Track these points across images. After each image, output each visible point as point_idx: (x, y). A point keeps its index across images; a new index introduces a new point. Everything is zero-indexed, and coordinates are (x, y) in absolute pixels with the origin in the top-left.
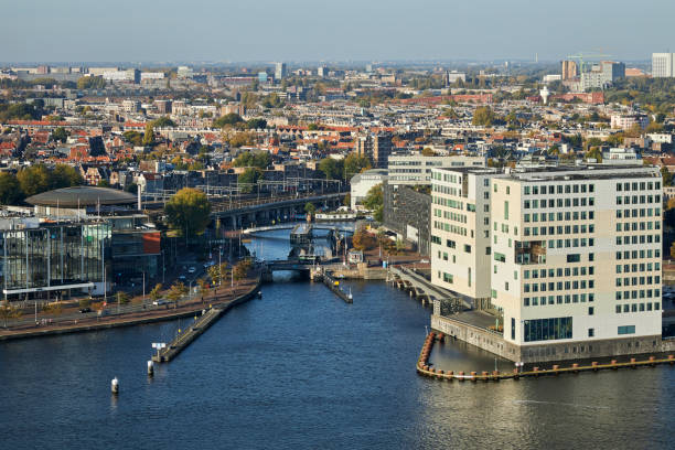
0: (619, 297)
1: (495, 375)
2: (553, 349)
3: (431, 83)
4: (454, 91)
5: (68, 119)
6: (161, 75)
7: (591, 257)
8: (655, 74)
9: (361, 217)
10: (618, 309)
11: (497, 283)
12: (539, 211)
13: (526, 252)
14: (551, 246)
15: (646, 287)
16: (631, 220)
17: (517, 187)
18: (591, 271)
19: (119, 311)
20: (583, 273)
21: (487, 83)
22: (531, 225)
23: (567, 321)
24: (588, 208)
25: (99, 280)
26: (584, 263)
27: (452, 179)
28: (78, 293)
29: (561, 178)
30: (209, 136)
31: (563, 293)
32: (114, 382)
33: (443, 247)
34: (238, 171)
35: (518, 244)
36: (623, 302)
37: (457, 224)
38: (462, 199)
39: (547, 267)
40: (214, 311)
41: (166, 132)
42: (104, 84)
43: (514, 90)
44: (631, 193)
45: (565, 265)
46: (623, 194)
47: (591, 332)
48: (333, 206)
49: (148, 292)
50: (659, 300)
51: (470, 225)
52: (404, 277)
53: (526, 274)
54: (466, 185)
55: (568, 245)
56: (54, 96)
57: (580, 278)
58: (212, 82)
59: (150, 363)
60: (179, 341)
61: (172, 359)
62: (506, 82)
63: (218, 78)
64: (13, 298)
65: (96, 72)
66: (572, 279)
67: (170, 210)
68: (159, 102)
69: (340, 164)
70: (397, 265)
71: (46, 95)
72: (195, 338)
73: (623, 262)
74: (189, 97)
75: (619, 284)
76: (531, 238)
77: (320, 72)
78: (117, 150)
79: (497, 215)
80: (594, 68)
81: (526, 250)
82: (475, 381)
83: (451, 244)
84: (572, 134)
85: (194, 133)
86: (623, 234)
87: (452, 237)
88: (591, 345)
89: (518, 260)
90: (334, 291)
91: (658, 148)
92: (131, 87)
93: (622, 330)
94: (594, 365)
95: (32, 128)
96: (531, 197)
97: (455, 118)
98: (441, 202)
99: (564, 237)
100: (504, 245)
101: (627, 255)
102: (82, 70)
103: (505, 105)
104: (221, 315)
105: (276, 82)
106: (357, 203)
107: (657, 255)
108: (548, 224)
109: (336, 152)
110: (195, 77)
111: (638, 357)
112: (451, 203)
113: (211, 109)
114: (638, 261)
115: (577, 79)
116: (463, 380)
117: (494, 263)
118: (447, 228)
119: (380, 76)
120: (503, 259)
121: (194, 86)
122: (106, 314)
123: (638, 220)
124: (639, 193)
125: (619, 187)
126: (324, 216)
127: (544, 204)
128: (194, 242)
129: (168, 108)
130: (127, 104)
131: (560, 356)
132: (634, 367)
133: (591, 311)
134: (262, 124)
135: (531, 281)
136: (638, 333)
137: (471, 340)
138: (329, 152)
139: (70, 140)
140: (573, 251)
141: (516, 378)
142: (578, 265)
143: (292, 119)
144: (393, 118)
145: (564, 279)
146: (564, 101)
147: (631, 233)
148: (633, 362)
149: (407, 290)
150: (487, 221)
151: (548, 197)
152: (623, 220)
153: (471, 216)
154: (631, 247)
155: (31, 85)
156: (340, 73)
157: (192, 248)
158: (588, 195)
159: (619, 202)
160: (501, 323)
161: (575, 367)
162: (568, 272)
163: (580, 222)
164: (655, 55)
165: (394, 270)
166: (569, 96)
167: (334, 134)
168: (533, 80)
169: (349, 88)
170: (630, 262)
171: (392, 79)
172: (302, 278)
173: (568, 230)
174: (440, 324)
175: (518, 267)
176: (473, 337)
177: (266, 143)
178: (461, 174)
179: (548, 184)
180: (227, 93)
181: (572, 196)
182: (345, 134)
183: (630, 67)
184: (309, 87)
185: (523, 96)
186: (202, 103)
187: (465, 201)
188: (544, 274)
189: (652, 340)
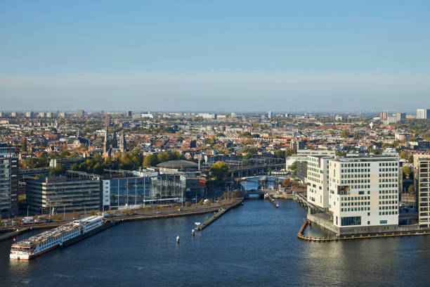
0: (380, 209)
1: (328, 239)
2: (353, 229)
3: (328, 120)
4: (336, 124)
5: (186, 133)
6: (224, 116)
7: (369, 193)
8: (418, 117)
9: (289, 173)
10: (380, 214)
11: (331, 202)
12: (347, 173)
13: (342, 190)
14: (352, 188)
15: (392, 205)
16: (385, 178)
17: (338, 164)
18: (369, 198)
19: (186, 209)
20: (366, 198)
21: (350, 120)
22: (344, 179)
23: (359, 218)
24: (367, 173)
25: (180, 197)
26: (366, 195)
27: (315, 160)
28: (172, 202)
29: (357, 161)
30: (236, 141)
31: (357, 206)
32: (178, 238)
33: (312, 187)
34: (243, 154)
35: (339, 187)
36: (382, 211)
37: (317, 178)
38: (318, 168)
39: (350, 196)
40: (223, 210)
41: (221, 139)
42: (203, 119)
43: (360, 123)
44: (385, 167)
45: (358, 195)
46: (382, 167)
47: (369, 223)
48: (279, 169)
49: (198, 202)
50: (397, 210)
51: (321, 178)
52: (300, 198)
53: (342, 199)
54: (320, 163)
55: (359, 187)
56: (183, 124)
57: (364, 201)
58: (244, 119)
59: (193, 231)
60: (206, 222)
61: (203, 229)
62: (358, 120)
63: (246, 118)
64: (147, 203)
65: (200, 115)
66: (361, 201)
67: (212, 170)
68: (221, 127)
69: (284, 152)
70: (298, 193)
71: (180, 124)
72: (213, 221)
73: (382, 195)
74: (234, 125)
75: (380, 203)
76: (344, 184)
77: (286, 116)
78: (200, 146)
79: (331, 175)
80: (394, 115)
81: (343, 189)
82: (320, 241)
83: (314, 186)
84: (379, 141)
85: (231, 139)
86: (382, 183)
87: (315, 183)
88: (369, 227)
89: (339, 193)
90: (272, 203)
91: (412, 147)
92: (213, 121)
93: (381, 222)
94: (369, 236)
95: (171, 136)
96: (344, 168)
97: (333, 134)
98: (311, 169)
99: (358, 184)
100: (333, 187)
101: (383, 192)
102: (196, 114)
103: (355, 130)
104: (226, 212)
105: (268, 119)
106: (289, 168)
107: (396, 192)
108: (351, 179)
109: (283, 147)
110: (238, 117)
111: (388, 233)
112: (315, 170)
113: (241, 130)
114: (388, 194)
115: (386, 119)
116: (315, 241)
117: (330, 194)
118: (313, 179)
119: (309, 118)
120: (333, 193)
121: (237, 120)
122: (181, 210)
123: (388, 178)
124: (389, 167)
125: (380, 165)
126: (275, 173)
127: (349, 171)
128: (221, 182)
129: (224, 129)
130: (209, 128)
131: (356, 232)
132: (386, 237)
133: (369, 214)
134: (258, 136)
135: (344, 202)
136: (388, 223)
137: (321, 225)
138: (281, 147)
139: (184, 142)
140: (361, 190)
141: (337, 240)
142: (363, 196)
143: (270, 134)
144: (309, 134)
145: (357, 201)
146: (378, 128)
147: (385, 183)
148: (385, 235)
149: (300, 203)
150: (328, 177)
151: (351, 168)
152: (382, 178)
153: (322, 175)
154: (385, 189)
155: (176, 120)
156: (294, 116)
157: (220, 185)
158: (367, 168)
159: (380, 171)
160: (333, 218)
161: (361, 236)
162: (359, 198)
163: (364, 179)
164: (419, 110)
165: (296, 195)
166: (381, 126)
167: (285, 140)
168: (369, 119)
169: (296, 122)
170: (385, 195)
171: (314, 119)
172: (261, 197)
173: (359, 181)
174: (310, 218)
175: (339, 196)
176: (323, 223)
177: (258, 144)
178: (317, 159)
179: (351, 163)
180: (249, 124)
181: (361, 168)
182: (289, 140)
183: (409, 114)
184: (280, 122)
185: (363, 126)
186: (238, 128)
187: (320, 169)
188: (349, 199)
189: (395, 226)
